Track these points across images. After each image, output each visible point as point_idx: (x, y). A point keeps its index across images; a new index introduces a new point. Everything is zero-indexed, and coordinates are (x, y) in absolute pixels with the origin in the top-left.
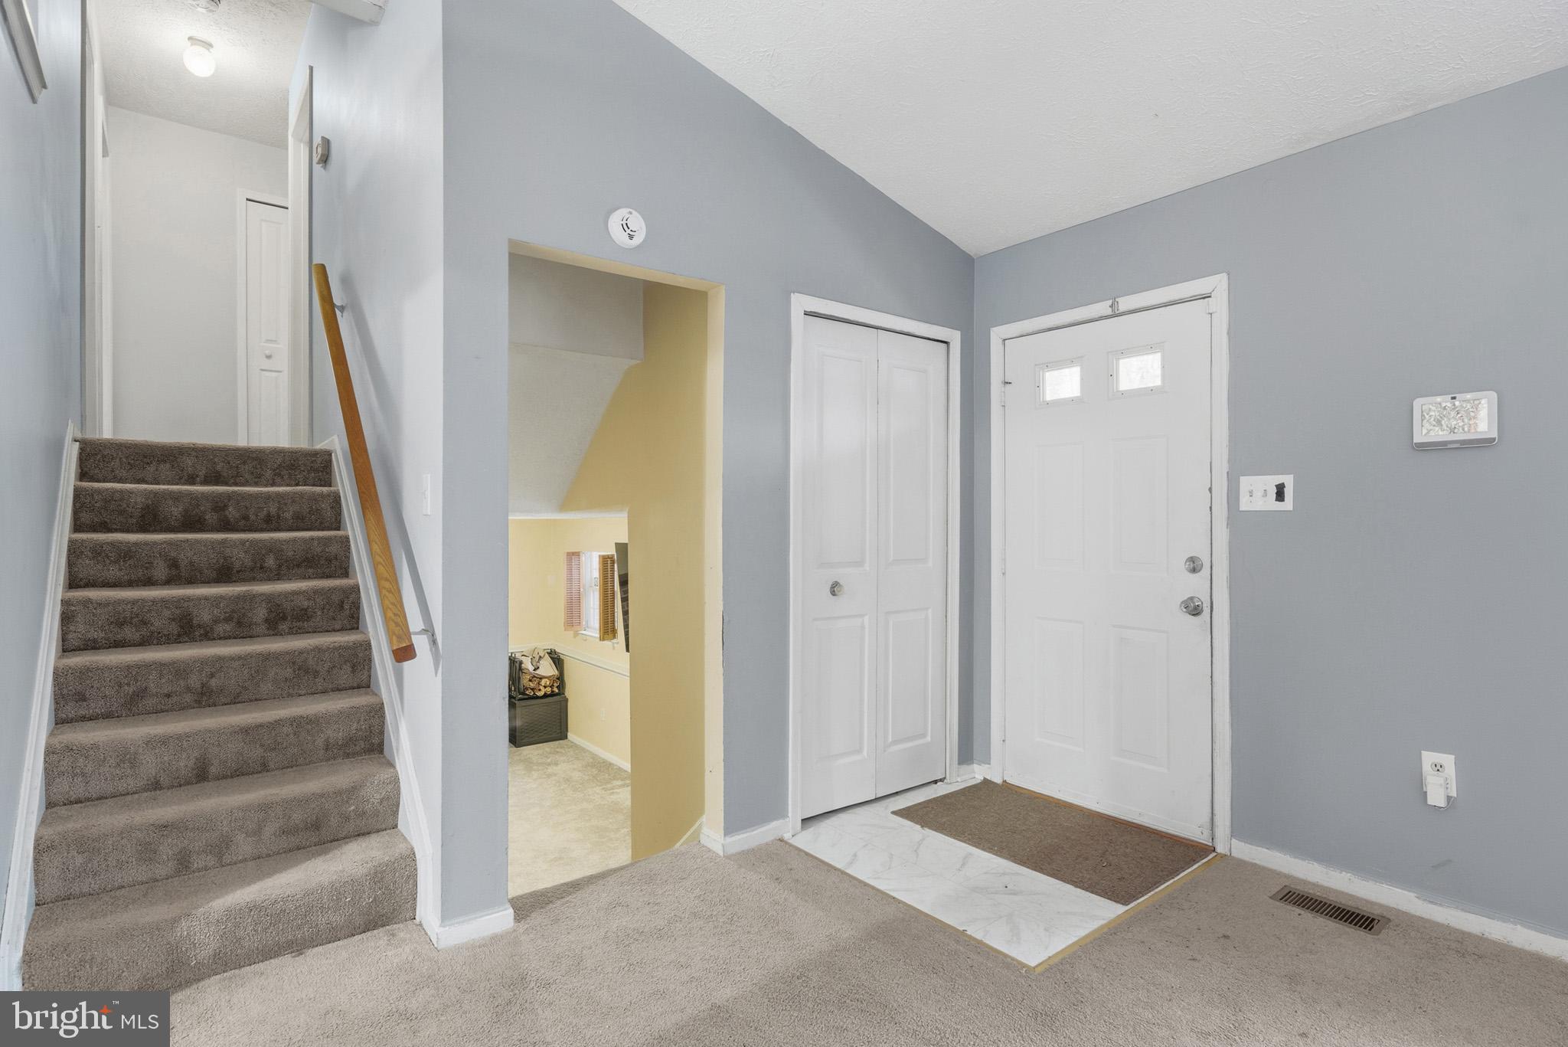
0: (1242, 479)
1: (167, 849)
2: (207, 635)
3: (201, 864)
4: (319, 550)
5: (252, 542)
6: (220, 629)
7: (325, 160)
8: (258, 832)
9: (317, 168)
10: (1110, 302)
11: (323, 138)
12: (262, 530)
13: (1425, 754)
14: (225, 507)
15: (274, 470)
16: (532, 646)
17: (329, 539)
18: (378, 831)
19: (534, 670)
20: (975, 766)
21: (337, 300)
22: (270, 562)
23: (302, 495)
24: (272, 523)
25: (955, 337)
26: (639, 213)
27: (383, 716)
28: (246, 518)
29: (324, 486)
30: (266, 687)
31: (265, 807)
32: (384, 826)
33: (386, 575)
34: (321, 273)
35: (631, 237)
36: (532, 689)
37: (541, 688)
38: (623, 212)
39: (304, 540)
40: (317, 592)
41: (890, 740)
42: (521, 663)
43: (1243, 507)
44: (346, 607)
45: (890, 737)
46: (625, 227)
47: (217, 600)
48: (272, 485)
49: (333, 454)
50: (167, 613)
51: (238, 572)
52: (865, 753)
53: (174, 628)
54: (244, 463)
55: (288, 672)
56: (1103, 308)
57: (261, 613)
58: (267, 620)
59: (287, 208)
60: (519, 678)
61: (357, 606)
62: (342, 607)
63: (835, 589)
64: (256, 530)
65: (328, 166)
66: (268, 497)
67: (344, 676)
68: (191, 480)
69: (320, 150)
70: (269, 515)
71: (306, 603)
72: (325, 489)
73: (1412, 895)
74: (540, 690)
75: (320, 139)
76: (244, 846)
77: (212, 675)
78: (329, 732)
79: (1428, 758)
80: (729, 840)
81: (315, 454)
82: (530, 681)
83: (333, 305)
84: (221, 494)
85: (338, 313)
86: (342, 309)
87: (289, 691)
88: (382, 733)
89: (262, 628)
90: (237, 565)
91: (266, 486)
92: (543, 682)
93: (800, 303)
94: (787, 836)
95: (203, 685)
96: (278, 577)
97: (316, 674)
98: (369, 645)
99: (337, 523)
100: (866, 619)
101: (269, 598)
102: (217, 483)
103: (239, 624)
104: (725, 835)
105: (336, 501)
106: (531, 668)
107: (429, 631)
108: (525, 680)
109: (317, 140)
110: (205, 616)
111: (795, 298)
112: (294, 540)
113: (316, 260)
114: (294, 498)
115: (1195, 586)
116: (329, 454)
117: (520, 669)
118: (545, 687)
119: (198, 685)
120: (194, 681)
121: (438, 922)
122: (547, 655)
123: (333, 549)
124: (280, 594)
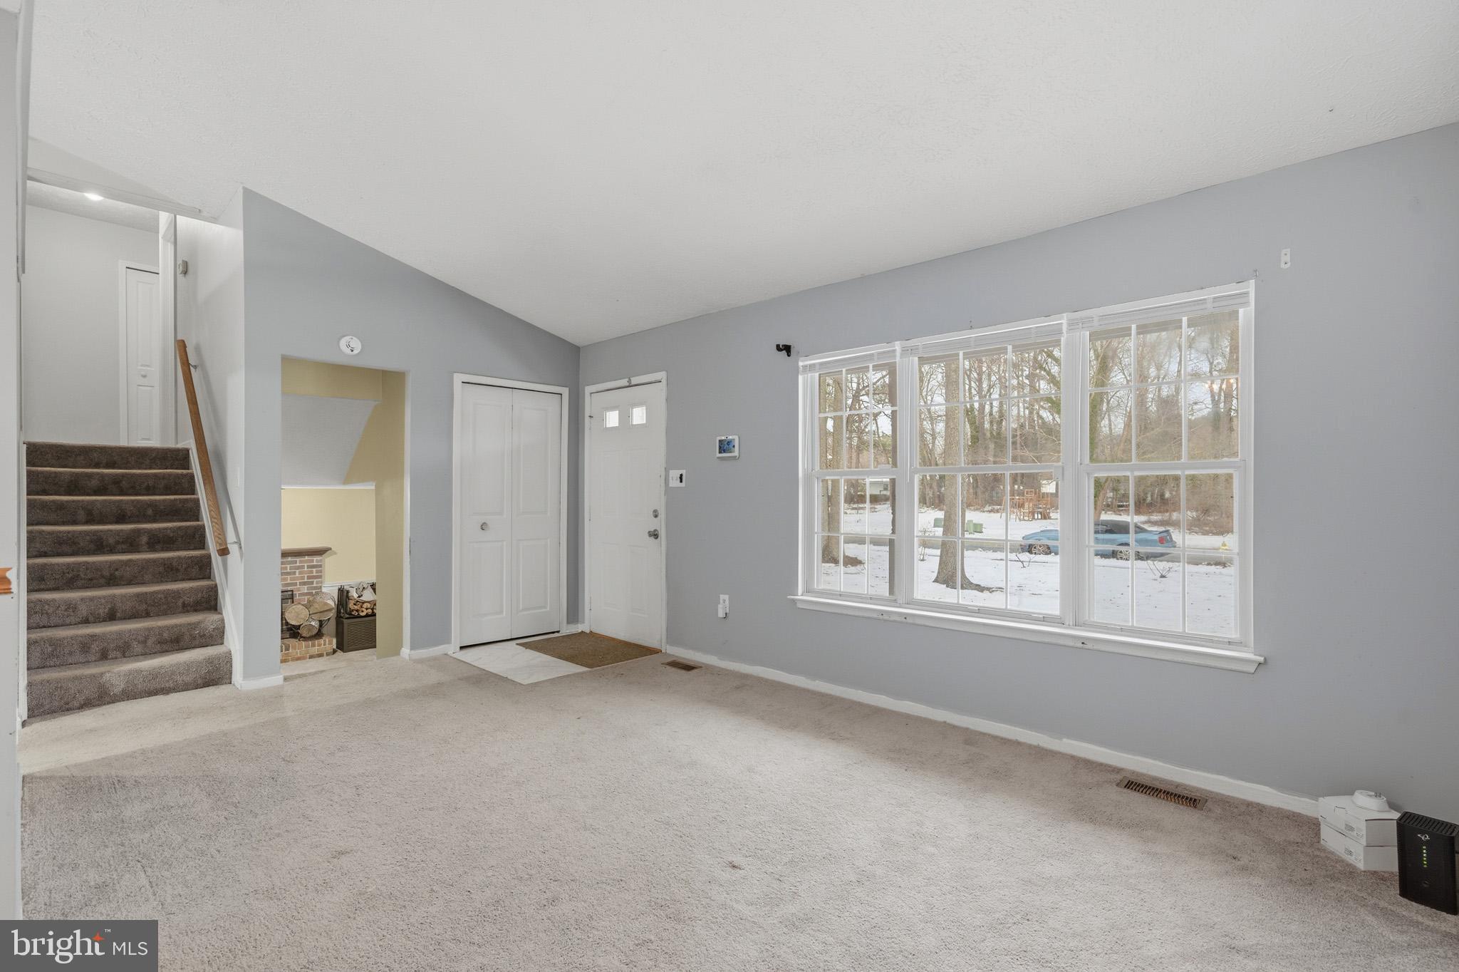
0: (671, 471)
1: (95, 647)
2: (112, 551)
3: (114, 656)
4: (180, 505)
5: (138, 501)
6: (119, 547)
7: (185, 272)
8: (145, 642)
9: (180, 277)
10: (627, 379)
11: (183, 261)
12: (143, 495)
13: (721, 596)
14: (121, 481)
15: (151, 460)
16: (359, 581)
17: (186, 500)
18: (212, 645)
19: (359, 597)
20: (579, 625)
21: (192, 361)
22: (150, 512)
23: (170, 475)
24: (150, 491)
25: (565, 391)
26: (358, 338)
27: (216, 592)
28: (133, 487)
29: (185, 469)
30: (147, 577)
31: (149, 629)
32: (216, 643)
33: (215, 516)
34: (182, 346)
35: (352, 351)
36: (357, 611)
37: (364, 609)
38: (347, 338)
39: (171, 500)
40: (179, 528)
41: (521, 608)
42: (348, 592)
43: (670, 485)
44: (197, 536)
45: (521, 606)
46: (348, 346)
47: (118, 532)
48: (150, 468)
49: (190, 451)
50: (88, 538)
51: (129, 517)
52: (504, 613)
53: (92, 546)
54: (132, 456)
55: (161, 569)
56: (624, 382)
57: (144, 539)
58: (148, 543)
59: (158, 274)
60: (347, 603)
61: (203, 536)
62: (194, 537)
63: (483, 527)
64: (140, 495)
65: (186, 276)
66: (147, 476)
67: (195, 571)
68: (97, 466)
69: (181, 267)
70: (148, 486)
71: (172, 535)
72: (185, 471)
73: (716, 658)
74: (363, 611)
75: (181, 262)
76: (138, 648)
77: (117, 570)
78: (185, 598)
79: (722, 597)
80: (413, 652)
81: (178, 451)
82: (355, 604)
83: (189, 364)
84: (117, 475)
85: (192, 369)
86: (195, 367)
87: (161, 578)
88: (216, 599)
89: (145, 547)
90: (129, 514)
91: (146, 469)
92: (365, 606)
93: (458, 378)
94: (450, 653)
95: (111, 575)
96: (155, 521)
97: (177, 570)
98: (210, 556)
99: (192, 490)
100: (505, 543)
101: (149, 531)
102: (113, 468)
103: (131, 545)
104: (411, 649)
105: (191, 478)
106: (355, 596)
107: (239, 543)
108: (351, 605)
109: (180, 262)
110: (111, 541)
111: (456, 375)
112: (164, 500)
113: (179, 338)
114: (164, 477)
115: (654, 524)
116: (187, 451)
117: (347, 596)
118: (367, 609)
119: (108, 574)
120: (106, 573)
121: (241, 679)
122: (370, 587)
123: (190, 505)
124: (156, 529)
